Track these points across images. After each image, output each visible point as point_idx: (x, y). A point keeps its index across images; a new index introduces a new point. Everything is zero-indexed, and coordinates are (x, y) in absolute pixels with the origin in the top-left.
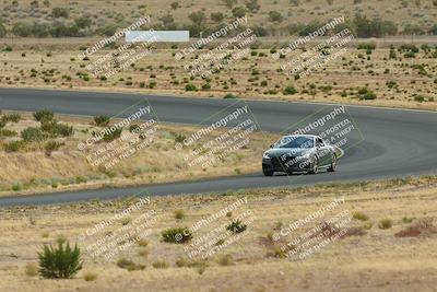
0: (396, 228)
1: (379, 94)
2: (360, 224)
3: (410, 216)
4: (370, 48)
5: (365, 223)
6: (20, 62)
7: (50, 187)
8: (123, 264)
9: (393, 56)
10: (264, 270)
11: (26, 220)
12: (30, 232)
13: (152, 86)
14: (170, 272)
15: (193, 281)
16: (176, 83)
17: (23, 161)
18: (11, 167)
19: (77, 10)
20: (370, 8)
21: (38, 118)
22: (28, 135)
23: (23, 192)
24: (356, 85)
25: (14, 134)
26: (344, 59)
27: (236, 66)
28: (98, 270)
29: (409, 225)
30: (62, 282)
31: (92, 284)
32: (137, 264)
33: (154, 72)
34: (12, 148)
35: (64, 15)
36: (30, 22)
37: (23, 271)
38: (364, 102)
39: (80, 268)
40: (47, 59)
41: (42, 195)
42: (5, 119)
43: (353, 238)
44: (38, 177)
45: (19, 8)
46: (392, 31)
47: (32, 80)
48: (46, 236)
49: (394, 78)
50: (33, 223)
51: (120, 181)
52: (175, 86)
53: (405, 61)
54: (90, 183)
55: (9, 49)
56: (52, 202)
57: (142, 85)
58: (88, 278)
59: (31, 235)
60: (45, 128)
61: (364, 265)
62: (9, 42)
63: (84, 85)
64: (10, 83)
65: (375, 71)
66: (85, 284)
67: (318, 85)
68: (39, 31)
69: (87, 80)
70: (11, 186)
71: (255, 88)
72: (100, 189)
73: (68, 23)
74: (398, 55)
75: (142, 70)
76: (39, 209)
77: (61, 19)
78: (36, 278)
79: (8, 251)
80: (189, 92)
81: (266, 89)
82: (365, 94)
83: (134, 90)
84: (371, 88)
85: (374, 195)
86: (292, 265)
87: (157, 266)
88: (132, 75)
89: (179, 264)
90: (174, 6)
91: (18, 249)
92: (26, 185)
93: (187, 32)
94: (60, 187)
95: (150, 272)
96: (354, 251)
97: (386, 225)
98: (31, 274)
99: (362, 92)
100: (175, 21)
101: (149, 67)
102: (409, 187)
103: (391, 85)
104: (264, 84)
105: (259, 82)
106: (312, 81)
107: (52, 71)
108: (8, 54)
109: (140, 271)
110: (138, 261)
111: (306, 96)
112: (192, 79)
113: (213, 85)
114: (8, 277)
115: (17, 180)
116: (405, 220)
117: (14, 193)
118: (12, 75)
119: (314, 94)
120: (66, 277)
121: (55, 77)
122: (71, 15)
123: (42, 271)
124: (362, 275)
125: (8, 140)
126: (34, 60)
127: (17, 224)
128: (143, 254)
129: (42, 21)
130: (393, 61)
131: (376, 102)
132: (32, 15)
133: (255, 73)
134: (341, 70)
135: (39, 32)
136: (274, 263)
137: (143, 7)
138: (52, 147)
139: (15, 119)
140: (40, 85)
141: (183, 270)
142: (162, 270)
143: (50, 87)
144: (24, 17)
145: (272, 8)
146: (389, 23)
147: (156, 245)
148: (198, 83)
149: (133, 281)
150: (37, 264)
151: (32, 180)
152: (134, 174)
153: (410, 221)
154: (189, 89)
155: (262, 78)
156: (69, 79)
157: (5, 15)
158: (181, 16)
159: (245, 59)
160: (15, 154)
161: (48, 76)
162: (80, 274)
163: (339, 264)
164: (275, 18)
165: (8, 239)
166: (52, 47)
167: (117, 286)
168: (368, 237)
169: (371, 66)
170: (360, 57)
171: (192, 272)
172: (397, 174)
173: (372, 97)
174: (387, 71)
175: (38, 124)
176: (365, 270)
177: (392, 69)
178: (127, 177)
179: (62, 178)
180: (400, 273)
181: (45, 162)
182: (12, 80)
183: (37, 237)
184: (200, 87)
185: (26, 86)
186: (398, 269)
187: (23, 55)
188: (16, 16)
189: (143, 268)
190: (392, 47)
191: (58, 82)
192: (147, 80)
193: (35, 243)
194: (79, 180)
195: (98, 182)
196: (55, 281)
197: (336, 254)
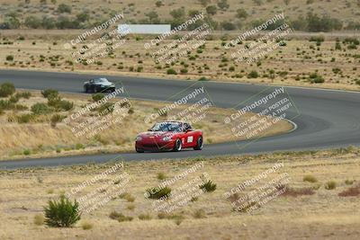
0: (340, 189)
1: (327, 78)
2: (309, 185)
3: (350, 179)
4: (319, 41)
5: (313, 184)
6: (30, 49)
7: (55, 152)
8: (114, 216)
9: (338, 47)
10: (230, 222)
11: (35, 179)
12: (38, 189)
13: (139, 70)
14: (153, 223)
15: (172, 231)
16: (159, 68)
17: (32, 130)
18: (23, 135)
19: (78, 6)
20: (319, 7)
21: (45, 95)
22: (37, 109)
23: (32, 156)
24: (308, 71)
25: (26, 108)
26: (298, 49)
27: (209, 54)
28: (93, 221)
29: (350, 186)
30: (64, 230)
31: (88, 232)
32: (126, 216)
33: (141, 59)
34: (24, 120)
35: (68, 11)
36: (39, 16)
37: (32, 221)
38: (314, 85)
39: (79, 219)
40: (53, 47)
41: (47, 158)
42: (18, 96)
43: (303, 197)
44: (45, 144)
45: (30, 4)
46: (338, 27)
47: (41, 64)
48: (51, 192)
49: (339, 66)
50: (40, 182)
51: (112, 147)
52: (158, 70)
53: (348, 52)
54: (87, 149)
55: (22, 39)
56: (56, 164)
57: (131, 69)
58: (85, 228)
59: (39, 192)
60: (51, 104)
61: (313, 219)
62: (22, 33)
63: (83, 68)
64: (22, 66)
65: (324, 59)
66: (83, 232)
67: (277, 71)
68: (47, 23)
69: (86, 64)
70: (23, 151)
71: (224, 72)
72: (96, 154)
73: (71, 17)
74: (342, 46)
75: (131, 57)
76: (46, 170)
77: (65, 14)
78: (43, 227)
79: (19, 204)
80: (171, 76)
81: (233, 73)
82: (315, 78)
83: (125, 73)
84: (320, 73)
85: (322, 162)
86: (254, 218)
87: (142, 218)
88: (123, 61)
89: (161, 217)
90: (159, 4)
91: (29, 202)
92: (35, 151)
93: (169, 26)
94: (63, 152)
95: (137, 223)
96: (304, 207)
97: (331, 186)
98: (38, 223)
99: (313, 77)
100: (159, 17)
101: (138, 54)
102: (350, 155)
103: (336, 71)
104: (232, 69)
105: (228, 68)
106: (271, 68)
107: (57, 57)
108: (21, 42)
109: (128, 222)
110: (126, 214)
111: (266, 80)
112: (173, 64)
113: (189, 70)
114: (19, 226)
115: (28, 146)
116: (347, 182)
117: (25, 157)
118: (25, 60)
119: (273, 78)
120: (67, 226)
121: (60, 62)
122: (73, 11)
123: (48, 221)
124: (311, 227)
125: (21, 113)
126: (42, 48)
127: (27, 182)
128: (131, 208)
129: (50, 15)
130: (338, 52)
131: (324, 85)
132: (41, 11)
133: (224, 60)
134: (295, 58)
135: (47, 25)
136: (239, 217)
137: (132, 5)
138: (57, 119)
139: (26, 96)
140: (47, 68)
141: (164, 222)
142: (146, 222)
143: (55, 70)
144: (35, 12)
145: (239, 7)
146: (336, 20)
147: (141, 200)
148: (178, 68)
149: (123, 230)
150: (43, 215)
151: (40, 146)
152: (124, 142)
153: (351, 183)
154: (170, 72)
155: (230, 65)
156: (71, 63)
157: (19, 11)
158: (164, 12)
159: (216, 49)
160: (27, 125)
161: (54, 61)
162: (78, 223)
163: (292, 218)
164: (242, 15)
165: (20, 195)
166: (57, 37)
167: (109, 234)
168: (316, 196)
169: (320, 55)
170: (311, 48)
171: (171, 223)
172: (341, 145)
173: (321, 81)
174: (333, 60)
175: (45, 101)
176: (313, 223)
177: (337, 58)
178: (118, 145)
179: (64, 145)
180: (342, 226)
181: (51, 131)
182: (24, 64)
183: (43, 193)
184: (179, 72)
185: (36, 69)
186: (340, 223)
187: (34, 44)
188: (28, 11)
189: (130, 219)
190: (337, 40)
191: (63, 66)
192: (136, 65)
193: (42, 198)
194: (79, 147)
195: (95, 148)
196: (58, 229)
197: (290, 210)
